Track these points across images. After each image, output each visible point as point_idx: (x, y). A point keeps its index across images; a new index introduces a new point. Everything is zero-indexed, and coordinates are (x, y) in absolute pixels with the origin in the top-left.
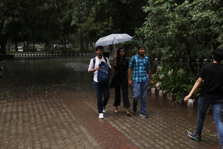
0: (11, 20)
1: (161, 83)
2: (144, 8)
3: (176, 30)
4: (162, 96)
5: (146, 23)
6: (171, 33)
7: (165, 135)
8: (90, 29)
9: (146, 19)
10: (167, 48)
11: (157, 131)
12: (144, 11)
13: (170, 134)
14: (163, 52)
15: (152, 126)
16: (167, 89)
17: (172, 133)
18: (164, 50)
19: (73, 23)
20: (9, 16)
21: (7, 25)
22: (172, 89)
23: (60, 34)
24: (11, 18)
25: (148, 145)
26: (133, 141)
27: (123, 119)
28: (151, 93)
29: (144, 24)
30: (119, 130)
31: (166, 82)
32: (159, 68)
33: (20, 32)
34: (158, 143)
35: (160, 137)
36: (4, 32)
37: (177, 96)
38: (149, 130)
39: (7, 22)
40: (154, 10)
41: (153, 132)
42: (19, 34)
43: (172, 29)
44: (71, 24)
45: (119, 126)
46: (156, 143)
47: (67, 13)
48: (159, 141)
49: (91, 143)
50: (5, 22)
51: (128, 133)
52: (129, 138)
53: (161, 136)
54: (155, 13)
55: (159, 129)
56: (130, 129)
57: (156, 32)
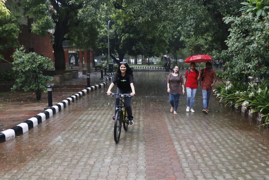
0: (127, 36)
1: (249, 102)
2: (225, 19)
3: (263, 42)
4: (252, 116)
5: (232, 35)
6: (256, 46)
7: (231, 168)
8: (195, 44)
9: (229, 30)
10: (254, 62)
11: (224, 160)
12: (225, 22)
13: (238, 166)
14: (250, 67)
15: (221, 152)
16: (256, 109)
17: (241, 165)
18: (251, 64)
19: (182, 38)
20: (125, 33)
21: (124, 41)
22: (261, 109)
23: (165, 48)
24: (127, 35)
25: (202, 178)
26: (187, 170)
27: (191, 140)
28: (241, 111)
29: (229, 36)
30: (180, 153)
31: (256, 101)
32: (250, 85)
33: (134, 47)
34: (216, 177)
35: (222, 169)
36: (121, 47)
37: (267, 118)
38: (214, 157)
39: (124, 38)
40: (238, 21)
41: (218, 161)
42: (133, 49)
43: (258, 41)
44: (180, 39)
45: (182, 149)
46: (213, 176)
47: (160, 26)
48: (219, 174)
49: (139, 166)
50: (122, 38)
51: (187, 158)
52: (185, 165)
53: (225, 167)
54: (239, 24)
55: (226, 158)
56: (192, 154)
57: (240, 45)
